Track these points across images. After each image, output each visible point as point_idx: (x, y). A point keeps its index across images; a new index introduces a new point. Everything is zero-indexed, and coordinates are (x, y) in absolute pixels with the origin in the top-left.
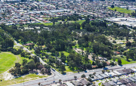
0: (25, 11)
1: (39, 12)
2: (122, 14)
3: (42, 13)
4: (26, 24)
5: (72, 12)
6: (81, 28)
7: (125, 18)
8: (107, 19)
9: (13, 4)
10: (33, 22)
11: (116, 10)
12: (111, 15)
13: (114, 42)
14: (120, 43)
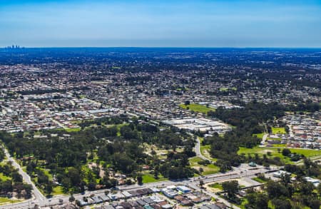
0: (51, 112)
1: (69, 113)
2: (195, 114)
3: (73, 115)
4: (40, 131)
5: (122, 112)
6: (119, 134)
7: (192, 120)
8: (167, 121)
9: (38, 103)
10: (52, 127)
11: (188, 108)
12: (175, 116)
13: (154, 153)
14: (162, 153)
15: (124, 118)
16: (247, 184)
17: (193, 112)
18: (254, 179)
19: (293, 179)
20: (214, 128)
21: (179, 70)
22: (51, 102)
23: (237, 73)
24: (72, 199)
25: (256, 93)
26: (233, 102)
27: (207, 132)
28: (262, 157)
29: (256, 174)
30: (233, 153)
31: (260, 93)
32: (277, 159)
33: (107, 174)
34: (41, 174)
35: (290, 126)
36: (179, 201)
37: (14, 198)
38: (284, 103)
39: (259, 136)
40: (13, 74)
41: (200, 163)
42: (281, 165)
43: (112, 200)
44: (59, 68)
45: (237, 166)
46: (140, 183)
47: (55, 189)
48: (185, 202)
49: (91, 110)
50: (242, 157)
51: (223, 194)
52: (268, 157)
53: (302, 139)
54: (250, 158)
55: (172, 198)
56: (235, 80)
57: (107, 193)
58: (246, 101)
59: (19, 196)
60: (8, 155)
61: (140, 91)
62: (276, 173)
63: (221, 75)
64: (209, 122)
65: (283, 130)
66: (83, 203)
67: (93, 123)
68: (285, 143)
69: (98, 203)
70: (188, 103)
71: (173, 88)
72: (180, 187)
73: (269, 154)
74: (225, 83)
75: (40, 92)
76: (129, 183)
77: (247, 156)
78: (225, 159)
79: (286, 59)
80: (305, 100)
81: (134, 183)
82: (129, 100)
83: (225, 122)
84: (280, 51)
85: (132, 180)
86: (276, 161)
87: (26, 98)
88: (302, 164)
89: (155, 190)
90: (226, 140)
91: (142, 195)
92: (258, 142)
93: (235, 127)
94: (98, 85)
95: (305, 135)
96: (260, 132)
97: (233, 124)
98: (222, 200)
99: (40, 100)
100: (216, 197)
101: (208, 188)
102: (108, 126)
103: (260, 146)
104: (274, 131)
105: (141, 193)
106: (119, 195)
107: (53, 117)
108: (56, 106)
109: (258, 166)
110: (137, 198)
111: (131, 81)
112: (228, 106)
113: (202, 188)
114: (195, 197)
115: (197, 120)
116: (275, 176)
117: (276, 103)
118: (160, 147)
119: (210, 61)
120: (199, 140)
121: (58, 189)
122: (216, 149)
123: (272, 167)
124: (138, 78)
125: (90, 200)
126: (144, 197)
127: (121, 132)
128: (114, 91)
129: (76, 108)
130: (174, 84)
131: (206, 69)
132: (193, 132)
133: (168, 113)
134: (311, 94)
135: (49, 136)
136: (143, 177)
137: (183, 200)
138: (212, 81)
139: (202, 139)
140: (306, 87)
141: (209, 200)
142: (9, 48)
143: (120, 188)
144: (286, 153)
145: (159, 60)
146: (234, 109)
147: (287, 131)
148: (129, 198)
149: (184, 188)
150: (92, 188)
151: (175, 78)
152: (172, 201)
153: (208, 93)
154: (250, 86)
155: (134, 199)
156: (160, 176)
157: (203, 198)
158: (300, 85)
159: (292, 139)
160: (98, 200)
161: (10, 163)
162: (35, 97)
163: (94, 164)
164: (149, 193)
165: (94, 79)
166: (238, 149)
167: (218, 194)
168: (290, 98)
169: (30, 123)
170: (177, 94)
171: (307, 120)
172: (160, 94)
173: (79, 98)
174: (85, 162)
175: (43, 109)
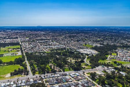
0: (43, 46)
1: (48, 47)
2: (87, 48)
5: (64, 46)
6: (62, 54)
7: (86, 50)
8: (78, 50)
10: (42, 51)
11: (86, 46)
12: (81, 48)
13: (71, 61)
14: (73, 61)
15: (65, 48)
16: (100, 74)
17: (87, 47)
18: (102, 72)
19: (116, 72)
20: (92, 53)
21: (86, 33)
22: (44, 43)
23: (104, 34)
24: (40, 76)
25: (109, 41)
26: (101, 44)
27: (90, 54)
28: (107, 64)
29: (103, 70)
30: (97, 62)
31: (110, 41)
32: (112, 65)
33: (54, 68)
34: (34, 67)
35: (118, 53)
36: (75, 79)
37: (23, 75)
38: (118, 45)
39: (107, 56)
40: (36, 34)
41: (85, 65)
42: (113, 67)
43: (53, 77)
44: (50, 32)
45: (97, 66)
46: (64, 72)
47: (36, 72)
48: (77, 79)
49: (55, 46)
50: (100, 63)
51: (90, 77)
52: (109, 64)
53: (122, 57)
54: (103, 64)
55: (73, 77)
56: (103, 37)
57: (52, 75)
58: (105, 44)
59: (24, 75)
60: (26, 60)
61: (72, 40)
62: (111, 70)
63: (99, 35)
64: (91, 51)
65: (115, 54)
66: (43, 78)
67: (55, 50)
68: (115, 59)
69: (48, 78)
70: (86, 44)
71: (82, 39)
72: (76, 73)
73: (109, 63)
74: (99, 38)
75: (42, 40)
76: (60, 71)
77: (101, 63)
78: (94, 64)
79: (121, 30)
80: (125, 44)
81: (62, 71)
82: (68, 43)
83: (96, 51)
84: (119, 27)
85: (62, 70)
86: (111, 65)
87: (37, 41)
88: (120, 67)
89: (68, 74)
90: (95, 57)
91: (63, 76)
92: (107, 58)
93: (99, 53)
94: (60, 38)
95: (123, 56)
96: (108, 54)
97: (99, 52)
98: (89, 79)
99: (41, 42)
100: (88, 78)
101: (86, 74)
102: (59, 51)
103: (107, 60)
104: (113, 54)
105: (63, 75)
106: (56, 75)
107: (43, 48)
108: (46, 44)
109: (105, 67)
110: (61, 77)
111: (70, 37)
112: (99, 45)
113: (84, 74)
114: (81, 77)
115: (87, 50)
116: (110, 71)
117: (115, 45)
118: (73, 59)
119: (96, 30)
120: (87, 57)
121: (37, 72)
122: (92, 60)
123: (110, 67)
124: (73, 36)
125: (46, 77)
126: (64, 76)
127: (62, 53)
128: (64, 40)
129: (51, 45)
130: (83, 38)
131: (94, 33)
132: (85, 54)
133: (79, 47)
134: (127, 42)
135: (40, 54)
136: (65, 69)
137: (76, 78)
138: (95, 37)
139: (88, 56)
140: (126, 39)
141: (85, 79)
142: (38, 26)
143: (57, 73)
144: (115, 62)
145: (80, 30)
146: (100, 46)
147: (117, 54)
148: (59, 77)
149: (78, 74)
150: (48, 73)
151: (84, 36)
152: (72, 79)
153: (93, 41)
154: (107, 39)
155: (60, 77)
156: (71, 69)
157: (83, 78)
158: (124, 39)
159: (119, 57)
160: (49, 77)
161: (26, 63)
162: (40, 41)
163: (51, 64)
164: (66, 75)
165: (59, 36)
166: (99, 61)
167: (89, 77)
168: (120, 43)
169: (36, 50)
170: (83, 41)
171: (125, 51)
172: (78, 41)
173: (53, 42)
174: (49, 63)
175: (41, 45)
